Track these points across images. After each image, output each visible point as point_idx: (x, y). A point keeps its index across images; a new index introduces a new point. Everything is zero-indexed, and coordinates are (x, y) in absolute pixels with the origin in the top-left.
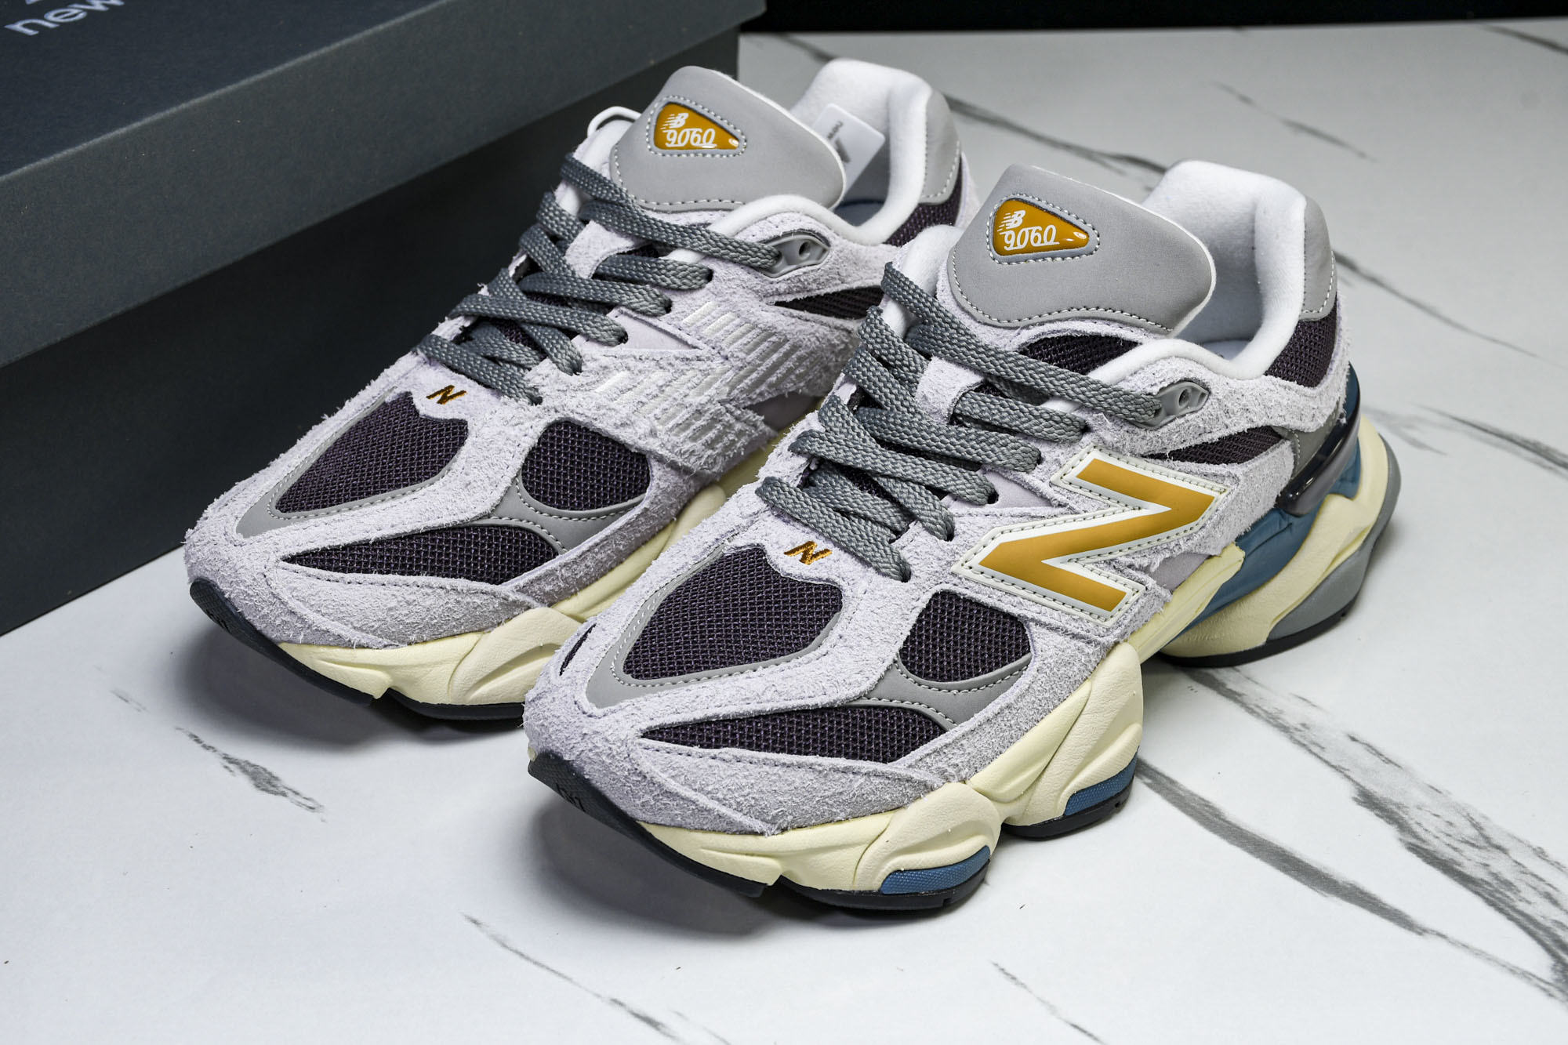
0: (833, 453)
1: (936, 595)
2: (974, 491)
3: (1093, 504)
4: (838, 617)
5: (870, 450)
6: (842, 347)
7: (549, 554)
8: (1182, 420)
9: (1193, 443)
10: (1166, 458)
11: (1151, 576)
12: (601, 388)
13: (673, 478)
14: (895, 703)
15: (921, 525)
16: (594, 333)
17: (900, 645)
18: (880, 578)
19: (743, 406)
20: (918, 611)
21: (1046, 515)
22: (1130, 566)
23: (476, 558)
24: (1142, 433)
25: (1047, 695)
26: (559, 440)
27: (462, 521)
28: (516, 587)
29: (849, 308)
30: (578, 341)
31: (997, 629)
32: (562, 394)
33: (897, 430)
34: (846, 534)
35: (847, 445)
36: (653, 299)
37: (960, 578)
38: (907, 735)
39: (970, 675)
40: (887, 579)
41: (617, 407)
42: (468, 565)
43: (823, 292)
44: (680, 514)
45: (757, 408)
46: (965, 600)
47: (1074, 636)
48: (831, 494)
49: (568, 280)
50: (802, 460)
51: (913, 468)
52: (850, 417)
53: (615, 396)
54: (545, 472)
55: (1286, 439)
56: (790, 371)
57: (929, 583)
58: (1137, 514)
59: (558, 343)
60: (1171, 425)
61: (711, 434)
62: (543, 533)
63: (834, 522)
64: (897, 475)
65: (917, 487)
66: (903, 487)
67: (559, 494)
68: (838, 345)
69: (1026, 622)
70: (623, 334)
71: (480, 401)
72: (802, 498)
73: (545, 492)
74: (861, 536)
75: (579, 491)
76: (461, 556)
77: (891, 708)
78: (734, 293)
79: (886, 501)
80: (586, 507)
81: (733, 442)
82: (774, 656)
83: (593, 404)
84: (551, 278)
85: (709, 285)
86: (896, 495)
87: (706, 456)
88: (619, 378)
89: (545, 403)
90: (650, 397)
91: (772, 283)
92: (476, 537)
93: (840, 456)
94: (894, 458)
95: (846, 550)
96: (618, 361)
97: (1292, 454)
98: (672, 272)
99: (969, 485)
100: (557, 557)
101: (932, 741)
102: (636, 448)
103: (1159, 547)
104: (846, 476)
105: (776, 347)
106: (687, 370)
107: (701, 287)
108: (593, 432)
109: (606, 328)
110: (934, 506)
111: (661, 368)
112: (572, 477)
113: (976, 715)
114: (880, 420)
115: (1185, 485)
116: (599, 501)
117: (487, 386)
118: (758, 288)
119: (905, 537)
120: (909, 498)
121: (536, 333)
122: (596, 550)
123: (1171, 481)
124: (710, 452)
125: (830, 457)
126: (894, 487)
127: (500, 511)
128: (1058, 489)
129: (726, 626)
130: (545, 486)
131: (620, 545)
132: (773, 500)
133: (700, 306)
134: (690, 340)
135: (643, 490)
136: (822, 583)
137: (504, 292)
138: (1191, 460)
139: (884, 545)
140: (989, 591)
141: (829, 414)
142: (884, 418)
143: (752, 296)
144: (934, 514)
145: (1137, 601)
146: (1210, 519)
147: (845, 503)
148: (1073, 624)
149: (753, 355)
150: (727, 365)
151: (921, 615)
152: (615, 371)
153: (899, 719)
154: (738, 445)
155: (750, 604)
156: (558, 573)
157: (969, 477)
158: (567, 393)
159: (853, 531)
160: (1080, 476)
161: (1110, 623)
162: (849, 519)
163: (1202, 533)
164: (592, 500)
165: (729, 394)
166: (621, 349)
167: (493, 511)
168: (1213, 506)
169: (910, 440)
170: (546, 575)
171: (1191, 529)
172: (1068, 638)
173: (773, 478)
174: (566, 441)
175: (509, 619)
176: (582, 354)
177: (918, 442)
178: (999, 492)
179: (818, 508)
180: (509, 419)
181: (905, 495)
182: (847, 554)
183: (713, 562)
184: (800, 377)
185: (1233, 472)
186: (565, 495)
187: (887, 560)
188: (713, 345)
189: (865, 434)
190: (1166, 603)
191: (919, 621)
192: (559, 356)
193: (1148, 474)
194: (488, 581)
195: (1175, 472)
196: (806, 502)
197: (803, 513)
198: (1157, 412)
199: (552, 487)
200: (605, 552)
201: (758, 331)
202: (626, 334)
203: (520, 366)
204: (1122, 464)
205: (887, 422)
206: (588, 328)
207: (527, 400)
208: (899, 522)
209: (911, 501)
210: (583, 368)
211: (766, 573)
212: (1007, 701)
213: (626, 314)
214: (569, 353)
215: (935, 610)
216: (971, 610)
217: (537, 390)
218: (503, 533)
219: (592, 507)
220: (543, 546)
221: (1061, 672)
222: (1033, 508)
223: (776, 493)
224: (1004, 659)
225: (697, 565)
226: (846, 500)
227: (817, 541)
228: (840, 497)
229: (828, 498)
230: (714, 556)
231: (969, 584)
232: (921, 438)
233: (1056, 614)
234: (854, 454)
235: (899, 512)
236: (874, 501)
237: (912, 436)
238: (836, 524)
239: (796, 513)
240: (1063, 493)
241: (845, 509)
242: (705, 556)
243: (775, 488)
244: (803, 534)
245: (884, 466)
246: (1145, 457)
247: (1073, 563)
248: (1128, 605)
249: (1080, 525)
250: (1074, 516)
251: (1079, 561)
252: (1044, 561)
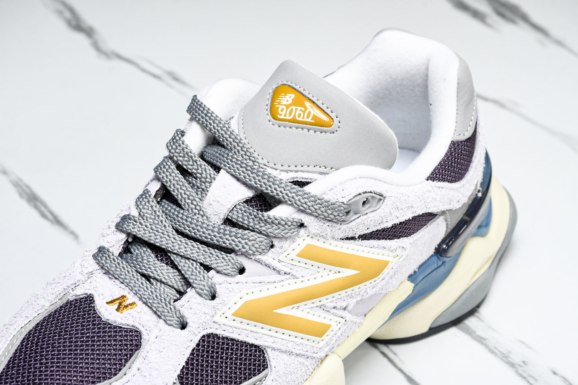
0: (141, 233)
1: (204, 336)
2: (228, 267)
3: (308, 272)
4: (138, 354)
5: (166, 233)
8: (365, 217)
9: (375, 229)
10: (356, 239)
11: (349, 312)
15: (194, 290)
17: (178, 372)
18: (167, 326)
20: (192, 348)
21: (276, 281)
22: (334, 308)
24: (338, 226)
31: (246, 355)
33: (183, 223)
34: (147, 293)
35: (152, 229)
37: (220, 325)
40: (172, 327)
46: (223, 338)
47: (298, 355)
48: (140, 261)
50: (123, 237)
51: (191, 250)
52: (157, 208)
55: (440, 215)
57: (198, 330)
58: (338, 276)
60: (357, 220)
63: (140, 284)
64: (182, 254)
65: (194, 263)
66: (185, 263)
69: (265, 349)
72: (121, 265)
74: (156, 296)
79: (175, 271)
86: (180, 268)
93: (145, 235)
94: (180, 241)
95: (146, 304)
97: (445, 223)
99: (225, 264)
103: (353, 295)
104: (151, 249)
110: (204, 277)
114: (174, 214)
115: (370, 256)
119: (185, 298)
120: (188, 270)
123: (360, 254)
125: (139, 236)
126: (181, 262)
128: (284, 264)
129: (64, 358)
132: (102, 263)
136: (129, 327)
138: (374, 239)
139: (170, 305)
140: (239, 331)
141: (143, 203)
142: (176, 213)
144: (203, 283)
145: (340, 329)
146: (388, 273)
147: (149, 270)
148: (297, 347)
151: (193, 350)
155: (81, 341)
157: (226, 258)
159: (151, 292)
160: (298, 255)
161: (321, 345)
162: (149, 282)
163: (382, 283)
168: (390, 266)
169: (189, 231)
171: (375, 281)
172: (293, 357)
173: (104, 248)
177: (195, 233)
178: (246, 267)
179: (131, 272)
181: (186, 269)
182: (147, 307)
183: (61, 304)
185: (403, 244)
187: (171, 315)
189: (166, 221)
190: (361, 323)
191: (192, 354)
193: (344, 251)
195: (363, 248)
196: (123, 268)
197: (121, 274)
198: (348, 213)
204: (326, 246)
205: (177, 216)
208: (182, 286)
209: (189, 273)
211: (93, 317)
215: (203, 346)
216: (228, 344)
221: (288, 379)
222: (268, 277)
223: (104, 258)
224: (250, 374)
225: (52, 307)
226: (149, 268)
227: (128, 296)
228: (145, 264)
229: (138, 264)
230: (62, 301)
231: (225, 328)
232: (196, 231)
233: (284, 342)
234: (156, 235)
235: (182, 279)
236: (167, 270)
237: (191, 229)
238: (141, 286)
239: (117, 274)
240: (288, 266)
241: (148, 274)
242: (57, 300)
243: (105, 255)
244: (120, 289)
245: (173, 246)
246: (343, 239)
247: (295, 310)
248: (333, 332)
249: (300, 286)
250: (296, 280)
251: (299, 308)
252: (274, 311)
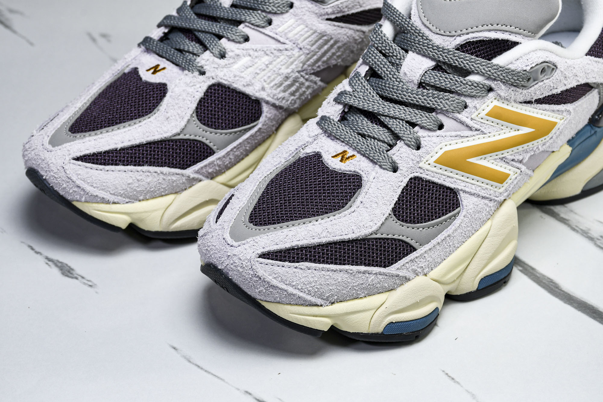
0: (357, 103)
1: (411, 179)
2: (431, 124)
3: (494, 129)
4: (360, 191)
5: (376, 101)
6: (360, 40)
7: (210, 153)
8: (542, 83)
9: (547, 95)
10: (532, 103)
11: (523, 165)
12: (236, 66)
13: (274, 112)
14: (390, 236)
15: (403, 142)
16: (232, 37)
17: (393, 206)
18: (382, 170)
19: (309, 73)
20: (402, 187)
21: (469, 136)
22: (513, 160)
23: (173, 156)
24: (520, 91)
25: (469, 229)
26: (215, 94)
27: (165, 137)
28: (194, 171)
29: (363, 20)
30: (223, 41)
31: (443, 196)
32: (216, 70)
33: (390, 91)
34: (364, 147)
35: (364, 99)
36: (263, 19)
37: (424, 170)
38: (396, 253)
39: (429, 220)
40: (386, 171)
41: (245, 76)
42: (169, 160)
43: (351, 12)
44: (277, 129)
45: (316, 74)
46: (426, 181)
47: (483, 198)
48: (356, 125)
49: (218, 8)
50: (341, 107)
51: (399, 112)
52: (366, 84)
53: (243, 70)
54: (208, 110)
55: (595, 89)
56: (334, 54)
57: (407, 173)
58: (517, 133)
59: (213, 42)
60: (536, 86)
61: (293, 88)
62: (207, 142)
63: (358, 140)
64: (391, 115)
65: (401, 122)
66: (393, 122)
67: (215, 122)
68: (358, 39)
69: (458, 191)
70: (246, 37)
71: (173, 73)
72: (341, 127)
73: (208, 121)
74: (372, 148)
75: (226, 120)
76: (165, 156)
77: (388, 239)
78: (305, 14)
79: (385, 129)
80: (229, 128)
81: (304, 92)
82: (327, 213)
83: (232, 75)
84: (209, 7)
85: (291, 11)
86: (390, 126)
87: (290, 100)
88: (245, 60)
89: (207, 75)
90: (262, 70)
91: (324, 9)
92: (173, 145)
93: (360, 105)
94: (389, 106)
95: (364, 155)
96: (244, 52)
97: (598, 96)
98: (272, 4)
99: (428, 121)
100: (215, 155)
101: (409, 255)
102: (255, 97)
103: (528, 150)
104: (364, 115)
105: (326, 42)
106: (281, 56)
107: (287, 12)
108: (232, 89)
109: (238, 34)
110: (410, 132)
111: (267, 55)
112: (222, 113)
113: (432, 241)
114: (381, 85)
115: (543, 117)
116: (236, 125)
117: (177, 65)
118: (317, 11)
119: (395, 149)
120: (397, 128)
121: (202, 37)
122: (235, 150)
123: (535, 115)
124: (292, 97)
125: (355, 105)
126: (389, 122)
127: (185, 131)
128: (475, 122)
129: (302, 197)
130: (208, 118)
131: (247, 147)
132: (325, 128)
133: (287, 22)
134: (282, 40)
135: (258, 118)
136: (351, 173)
137: (185, 14)
138: (546, 103)
139: (384, 153)
140: (439, 176)
141: (355, 82)
142: (384, 84)
143: (314, 16)
144: (410, 136)
146: (555, 133)
147: (363, 130)
148: (483, 191)
149: (315, 47)
150: (301, 53)
151: (403, 190)
152: (243, 57)
153: (392, 244)
154: (307, 93)
155: (314, 184)
156: (215, 163)
157: (428, 116)
158: (219, 69)
159: (367, 145)
160: (487, 115)
161: (501, 190)
162: (365, 138)
163: (551, 141)
164: (232, 124)
165: (302, 67)
166: (246, 45)
167: (181, 132)
168: (557, 127)
169: (397, 96)
170: (209, 164)
171: (545, 139)
172: (480, 199)
173: (325, 116)
174: (218, 94)
175: (190, 187)
176: (226, 48)
177: (402, 97)
178: (444, 124)
179: (349, 133)
180: (188, 83)
181: (395, 126)
182: (364, 158)
183: (294, 161)
184: (339, 57)
185: (568, 109)
186: (218, 122)
187: (385, 161)
188: (293, 42)
189: (373, 92)
190: (530, 176)
191: (402, 192)
192: (214, 49)
193: (523, 112)
194: (180, 168)
195: (537, 110)
196: (343, 130)
197: (341, 135)
198: (529, 80)
199: (211, 118)
200: (239, 151)
201: (316, 34)
202: (248, 37)
203: (194, 54)
204: (509, 108)
205: (385, 86)
206: (228, 34)
207: (198, 73)
208: (391, 140)
209: (398, 129)
210: (226, 56)
211: (322, 168)
212: (448, 233)
213: (248, 27)
214: (219, 48)
215: (411, 187)
216: (429, 186)
217: (202, 67)
218: (187, 143)
219: (232, 128)
220: (207, 149)
221: (476, 216)
222: (462, 132)
223: (327, 124)
224: (446, 211)
225: (287, 162)
226: (363, 128)
227: (349, 151)
228: (360, 127)
229: (354, 127)
230: (295, 158)
231: (428, 173)
232: (403, 96)
233: (473, 187)
234: (368, 104)
235: (391, 135)
236: (378, 129)
237: (398, 94)
238: (359, 142)
239: (338, 135)
240: (478, 124)
241: (363, 133)
242: (291, 158)
243: (326, 122)
244: (341, 146)
245: (384, 110)
246: (522, 103)
247: (483, 160)
248: (511, 181)
249: (487, 140)
250: (484, 135)
251: (486, 159)
252: (468, 160)
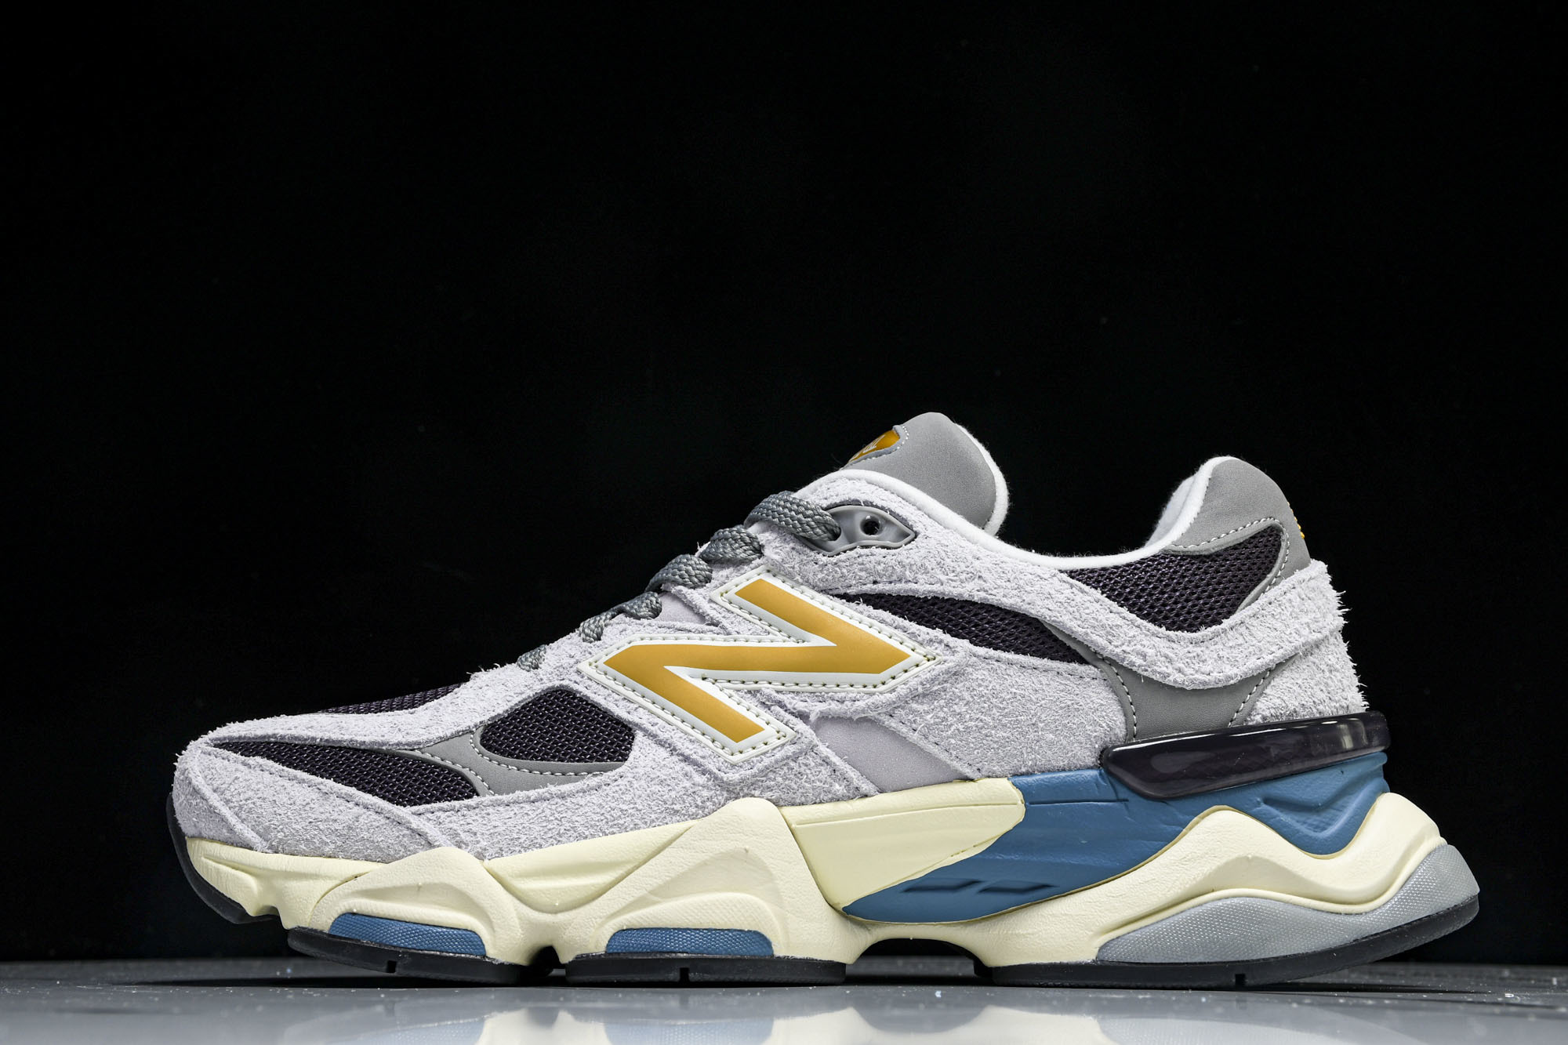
1: (550, 688)
3: (750, 627)
8: (865, 551)
9: (890, 589)
10: (855, 600)
20: (526, 697)
21: (694, 630)
31: (602, 732)
37: (583, 677)
57: (551, 676)
58: (799, 644)
69: (635, 730)
113: (518, 792)
115: (872, 633)
123: (854, 623)
128: (714, 606)
148: (687, 744)
151: (529, 703)
160: (740, 595)
168: (909, 667)
171: (875, 686)
191: (524, 706)
193: (824, 608)
195: (861, 616)
204: (795, 593)
216: (583, 709)
222: (686, 623)
231: (590, 684)
233: (670, 728)
240: (720, 611)
246: (828, 593)
247: (708, 683)
248: (768, 748)
249: (729, 645)
250: (725, 635)
251: (717, 684)
252: (665, 667)
